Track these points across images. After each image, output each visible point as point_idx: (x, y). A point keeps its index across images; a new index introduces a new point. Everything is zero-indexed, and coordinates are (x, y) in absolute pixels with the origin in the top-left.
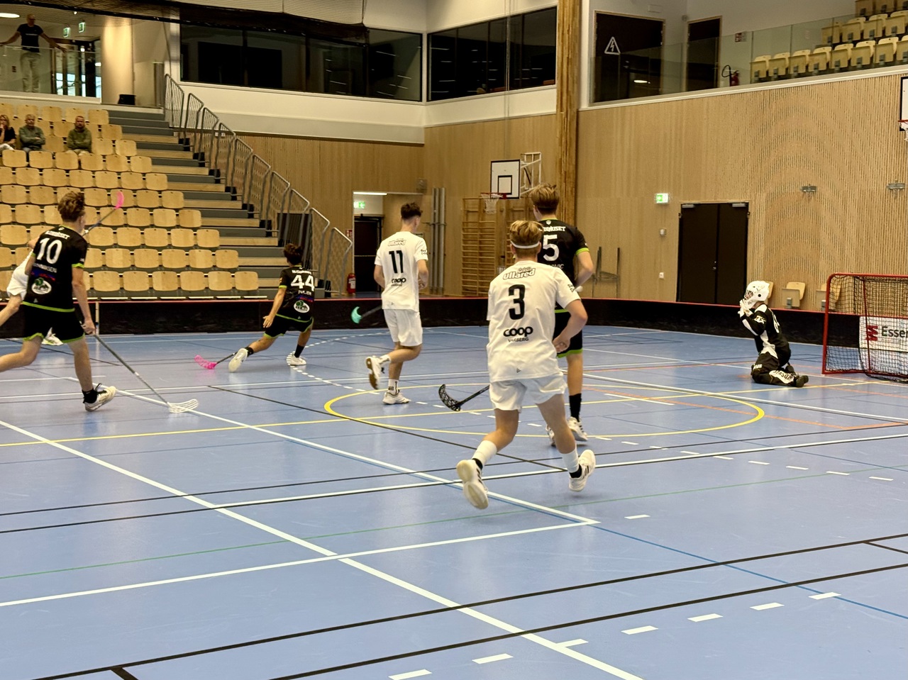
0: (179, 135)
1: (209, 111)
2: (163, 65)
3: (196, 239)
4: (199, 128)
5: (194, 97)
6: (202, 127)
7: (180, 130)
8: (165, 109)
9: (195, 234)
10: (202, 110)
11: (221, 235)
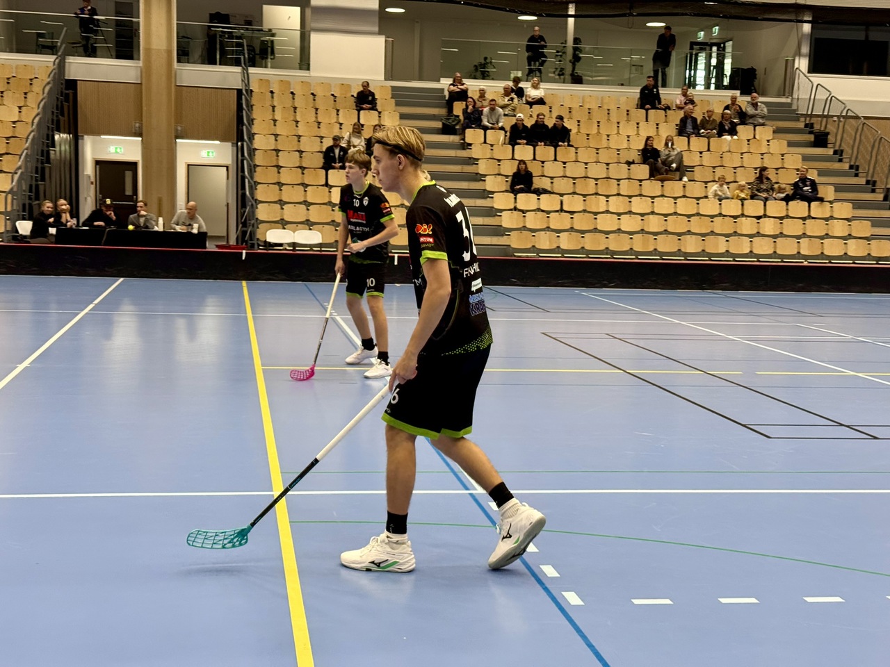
0: (805, 120)
1: (837, 99)
2: (794, 60)
3: (832, 211)
4: (826, 113)
5: (822, 87)
6: (828, 112)
7: (805, 116)
8: (792, 99)
9: (831, 207)
10: (829, 98)
11: (854, 208)
